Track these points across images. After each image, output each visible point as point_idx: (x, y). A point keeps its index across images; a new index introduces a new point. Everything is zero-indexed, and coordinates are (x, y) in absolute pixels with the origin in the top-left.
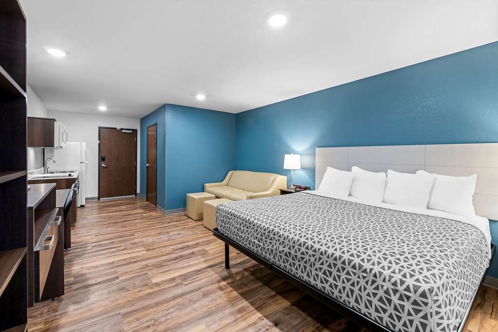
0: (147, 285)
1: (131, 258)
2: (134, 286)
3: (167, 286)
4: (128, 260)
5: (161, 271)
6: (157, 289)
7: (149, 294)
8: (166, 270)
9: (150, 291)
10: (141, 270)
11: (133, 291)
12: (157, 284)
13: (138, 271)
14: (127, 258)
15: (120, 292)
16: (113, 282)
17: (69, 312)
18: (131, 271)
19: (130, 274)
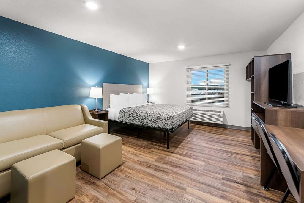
0: (209, 164)
1: (204, 191)
2: (216, 167)
3: (201, 158)
4: (208, 190)
5: (195, 166)
6: (206, 160)
7: (211, 160)
8: (192, 165)
9: (209, 161)
10: (206, 174)
11: (218, 165)
12: (204, 161)
13: (208, 175)
14: (207, 193)
15: (224, 169)
16: (227, 177)
17: (254, 175)
18: (212, 177)
19: (214, 176)
